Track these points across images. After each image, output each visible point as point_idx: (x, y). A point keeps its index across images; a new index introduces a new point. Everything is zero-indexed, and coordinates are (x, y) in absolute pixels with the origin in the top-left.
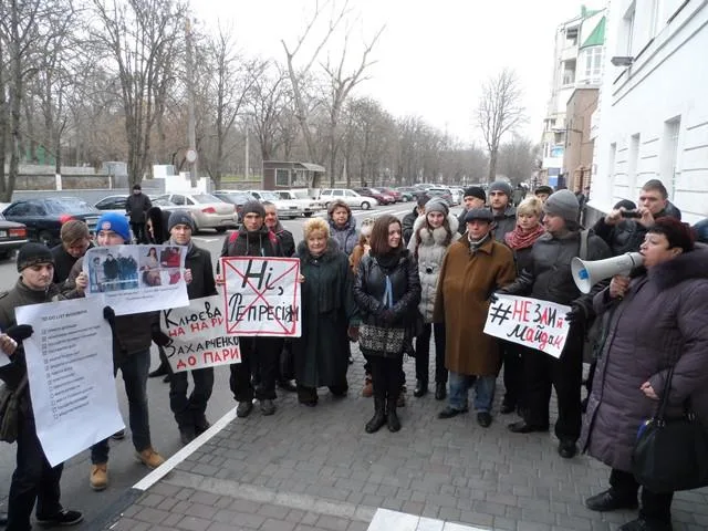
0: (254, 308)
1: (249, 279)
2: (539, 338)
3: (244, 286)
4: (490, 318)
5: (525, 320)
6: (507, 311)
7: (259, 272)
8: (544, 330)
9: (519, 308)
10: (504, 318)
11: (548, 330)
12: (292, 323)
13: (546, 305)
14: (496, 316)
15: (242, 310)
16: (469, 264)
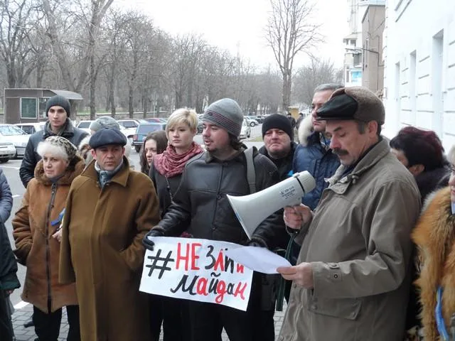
2: (214, 288)
4: (146, 271)
5: (194, 268)
6: (167, 259)
8: (220, 279)
9: (183, 254)
10: (164, 268)
11: (226, 277)
14: (153, 267)
16: (100, 202)
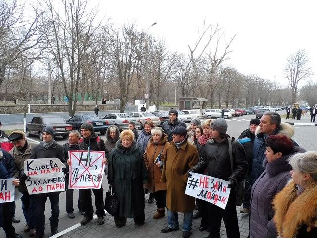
0: (83, 175)
1: (81, 161)
2: (213, 198)
3: (79, 165)
4: (188, 186)
5: (206, 187)
6: (196, 182)
7: (86, 158)
8: (216, 193)
9: (202, 181)
10: (195, 186)
11: (219, 193)
12: (98, 182)
13: (217, 180)
14: (191, 185)
15: (78, 177)
